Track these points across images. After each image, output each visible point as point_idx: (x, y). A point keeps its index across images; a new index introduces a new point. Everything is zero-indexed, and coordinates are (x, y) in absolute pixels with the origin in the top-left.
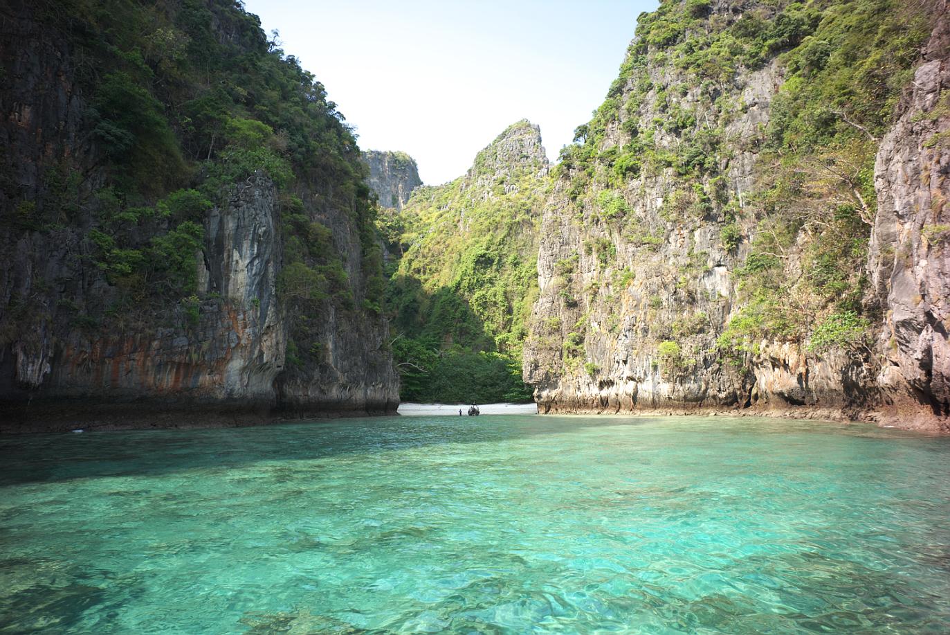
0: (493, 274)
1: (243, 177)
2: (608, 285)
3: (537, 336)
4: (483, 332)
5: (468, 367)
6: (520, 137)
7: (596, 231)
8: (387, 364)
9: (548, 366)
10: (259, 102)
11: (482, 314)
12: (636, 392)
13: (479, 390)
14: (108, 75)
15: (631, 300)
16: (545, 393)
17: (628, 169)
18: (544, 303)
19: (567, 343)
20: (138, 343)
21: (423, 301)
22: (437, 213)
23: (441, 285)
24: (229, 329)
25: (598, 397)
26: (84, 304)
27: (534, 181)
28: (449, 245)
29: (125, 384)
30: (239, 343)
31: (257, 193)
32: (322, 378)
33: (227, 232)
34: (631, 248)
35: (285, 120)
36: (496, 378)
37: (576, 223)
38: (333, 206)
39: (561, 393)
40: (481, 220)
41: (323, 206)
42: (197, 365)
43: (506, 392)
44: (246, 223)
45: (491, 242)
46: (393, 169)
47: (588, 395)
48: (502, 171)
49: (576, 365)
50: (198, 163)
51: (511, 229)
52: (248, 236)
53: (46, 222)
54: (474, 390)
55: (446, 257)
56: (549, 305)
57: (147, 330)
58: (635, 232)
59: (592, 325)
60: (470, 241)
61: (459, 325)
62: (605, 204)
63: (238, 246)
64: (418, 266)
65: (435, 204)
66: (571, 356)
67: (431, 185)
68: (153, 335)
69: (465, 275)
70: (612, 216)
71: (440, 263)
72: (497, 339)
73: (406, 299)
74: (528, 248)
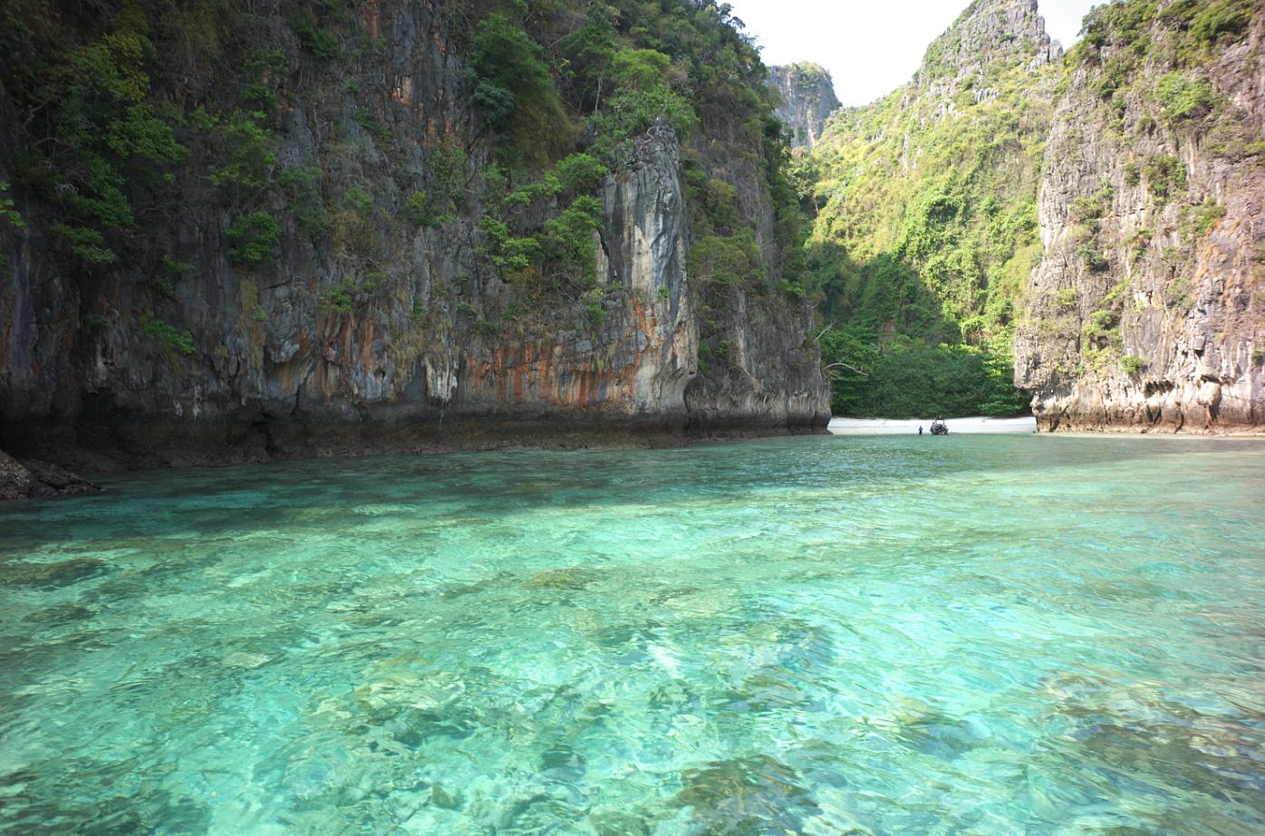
0: (957, 230)
1: (642, 127)
2: (1167, 233)
3: (1038, 319)
4: (942, 316)
5: (924, 367)
6: (1001, 7)
7: (1148, 145)
8: (814, 366)
9: (1056, 364)
10: (635, 22)
11: (939, 289)
12: (1218, 398)
13: (941, 399)
14: (482, 21)
15: (1216, 253)
16: (1049, 403)
17: (1222, 28)
18: (1050, 268)
19: (1090, 326)
20: (539, 350)
21: (849, 276)
22: (865, 147)
23: (876, 251)
24: (635, 328)
25: (1143, 407)
26: (481, 306)
27: (1024, 75)
28: (886, 192)
29: (529, 399)
30: (649, 345)
31: (658, 148)
32: (733, 386)
33: (626, 205)
34: (1220, 166)
35: (669, 42)
36: (966, 381)
37: (1110, 135)
38: (736, 154)
39: (1077, 402)
40: (937, 149)
41: (723, 156)
42: (603, 374)
43: (982, 402)
44: (648, 191)
45: (953, 182)
46: (799, 88)
47: (1123, 405)
48: (971, 68)
49: (1103, 359)
50: (583, 118)
51: (985, 158)
52: (651, 206)
53: (437, 214)
54: (934, 400)
55: (883, 211)
56: (1058, 270)
57: (547, 334)
58: (1229, 138)
59: (1136, 297)
60: (920, 183)
61: (904, 307)
62: (1170, 97)
63: (640, 221)
64: (841, 227)
65: (862, 134)
66: (1095, 346)
67: (855, 106)
68: (555, 340)
69: (913, 234)
70: (1183, 116)
71: (874, 220)
72: (962, 325)
73: (826, 275)
74: (1013, 185)
